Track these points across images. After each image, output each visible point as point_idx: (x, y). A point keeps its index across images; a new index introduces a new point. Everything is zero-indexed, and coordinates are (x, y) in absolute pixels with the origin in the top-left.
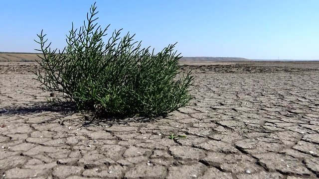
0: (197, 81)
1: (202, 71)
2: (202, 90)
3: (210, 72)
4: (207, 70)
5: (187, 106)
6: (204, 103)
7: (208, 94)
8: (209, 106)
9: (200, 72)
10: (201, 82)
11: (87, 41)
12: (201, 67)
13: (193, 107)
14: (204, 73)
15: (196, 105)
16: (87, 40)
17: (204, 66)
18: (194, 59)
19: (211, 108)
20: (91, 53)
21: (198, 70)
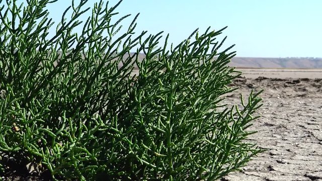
0: (284, 115)
1: (300, 93)
2: (291, 137)
3: (318, 95)
4: (313, 89)
5: (249, 170)
6: (292, 166)
7: (304, 145)
8: (303, 172)
9: (294, 93)
10: (292, 119)
11: (14, 15)
12: (298, 81)
13: (262, 174)
14: (302, 96)
15: (270, 168)
16: (13, 12)
17: (306, 80)
18: (282, 63)
19: (305, 176)
20: (23, 45)
21: (290, 91)
